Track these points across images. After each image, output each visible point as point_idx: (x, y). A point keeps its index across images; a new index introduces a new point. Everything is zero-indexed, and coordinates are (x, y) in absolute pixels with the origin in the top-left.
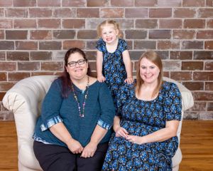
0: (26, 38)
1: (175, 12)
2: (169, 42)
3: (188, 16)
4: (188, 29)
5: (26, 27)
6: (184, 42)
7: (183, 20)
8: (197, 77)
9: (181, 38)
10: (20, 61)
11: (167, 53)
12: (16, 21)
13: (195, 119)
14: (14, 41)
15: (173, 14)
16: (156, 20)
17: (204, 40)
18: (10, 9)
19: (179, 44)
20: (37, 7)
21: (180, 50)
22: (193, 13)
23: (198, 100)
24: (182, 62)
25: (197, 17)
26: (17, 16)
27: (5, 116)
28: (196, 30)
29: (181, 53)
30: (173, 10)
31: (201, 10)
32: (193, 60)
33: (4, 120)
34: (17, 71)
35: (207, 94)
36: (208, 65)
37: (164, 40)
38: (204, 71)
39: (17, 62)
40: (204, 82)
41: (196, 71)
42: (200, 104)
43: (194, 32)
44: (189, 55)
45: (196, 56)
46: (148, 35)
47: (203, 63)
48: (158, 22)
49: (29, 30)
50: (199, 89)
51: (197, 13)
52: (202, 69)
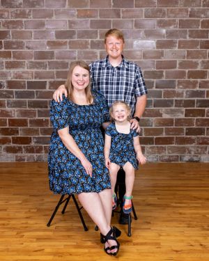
0: (45, 88)
1: (180, 64)
2: (174, 92)
3: (191, 68)
4: (192, 80)
5: (44, 78)
6: (187, 91)
7: (187, 71)
8: (199, 123)
9: (185, 87)
10: (40, 109)
11: (172, 101)
12: (36, 73)
13: (197, 161)
14: (35, 90)
15: (178, 66)
16: (162, 72)
17: (206, 90)
18: (31, 62)
19: (183, 93)
20: (55, 60)
21: (184, 98)
22: (196, 64)
23: (200, 144)
24: (186, 110)
25: (199, 68)
26: (37, 68)
27: (26, 158)
28: (199, 80)
29: (185, 101)
30: (178, 62)
31: (203, 62)
32: (195, 108)
33: (26, 161)
34: (37, 118)
37: (169, 89)
38: (205, 117)
39: (36, 109)
40: (206, 127)
41: (198, 117)
42: (201, 148)
43: (197, 82)
44: (191, 103)
45: (199, 104)
46: (155, 85)
47: (204, 110)
48: (164, 74)
49: (48, 80)
50: (201, 134)
51: (200, 65)
52: (203, 116)
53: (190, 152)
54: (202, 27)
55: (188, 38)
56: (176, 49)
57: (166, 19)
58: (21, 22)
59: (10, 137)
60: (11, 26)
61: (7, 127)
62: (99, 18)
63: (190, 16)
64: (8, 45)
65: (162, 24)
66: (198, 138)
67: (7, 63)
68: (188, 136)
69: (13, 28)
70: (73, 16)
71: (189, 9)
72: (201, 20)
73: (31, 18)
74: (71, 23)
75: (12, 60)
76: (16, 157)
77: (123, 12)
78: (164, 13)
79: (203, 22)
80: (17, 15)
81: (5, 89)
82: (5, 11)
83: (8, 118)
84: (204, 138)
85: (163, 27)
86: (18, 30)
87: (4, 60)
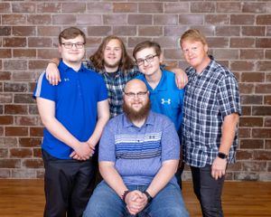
1: (233, 65)
3: (246, 69)
4: (246, 83)
7: (241, 73)
8: (255, 134)
13: (255, 180)
15: (230, 67)
17: (264, 95)
22: (251, 65)
23: (258, 159)
24: (240, 118)
25: (255, 70)
28: (255, 84)
30: (230, 63)
31: (260, 63)
32: (251, 116)
35: (267, 152)
36: (268, 121)
38: (263, 128)
40: (264, 140)
41: (255, 127)
42: (260, 164)
43: (253, 86)
44: (247, 110)
45: (255, 111)
47: (262, 119)
50: (258, 148)
51: (256, 66)
52: (261, 125)
53: (245, 169)
54: (257, 24)
55: (241, 36)
56: (228, 48)
57: (216, 14)
58: (49, 16)
59: (32, 148)
60: (37, 21)
61: (29, 137)
62: (138, 13)
63: (244, 11)
64: (33, 42)
65: (211, 20)
66: (255, 152)
67: (31, 62)
68: (243, 150)
69: (39, 23)
70: (108, 10)
71: (242, 3)
72: (256, 15)
73: (60, 12)
74: (106, 18)
75: (37, 59)
76: (38, 172)
77: (166, 6)
78: (213, 7)
79: (258, 18)
80: (45, 9)
81: (27, 92)
82: (31, 4)
83: (29, 126)
84: (263, 152)
85: (212, 23)
86: (45, 25)
87: (28, 59)
